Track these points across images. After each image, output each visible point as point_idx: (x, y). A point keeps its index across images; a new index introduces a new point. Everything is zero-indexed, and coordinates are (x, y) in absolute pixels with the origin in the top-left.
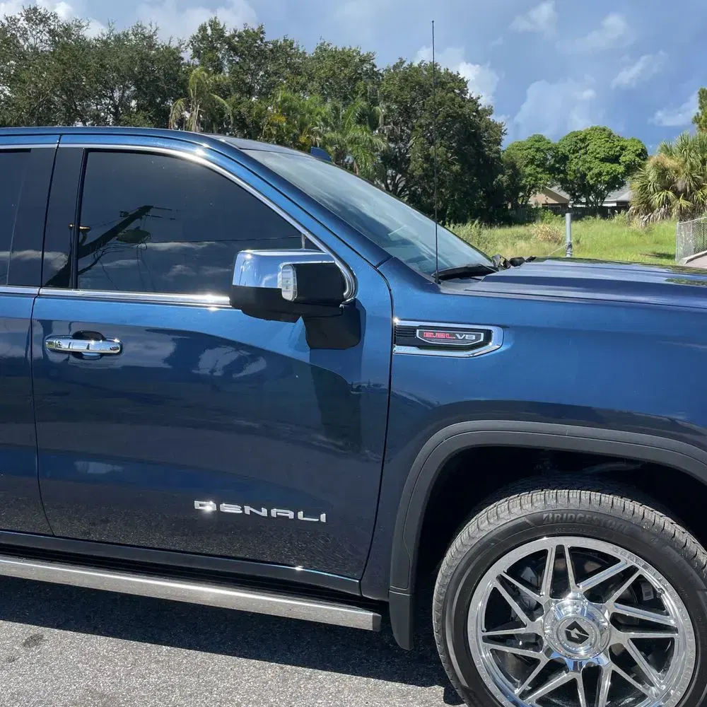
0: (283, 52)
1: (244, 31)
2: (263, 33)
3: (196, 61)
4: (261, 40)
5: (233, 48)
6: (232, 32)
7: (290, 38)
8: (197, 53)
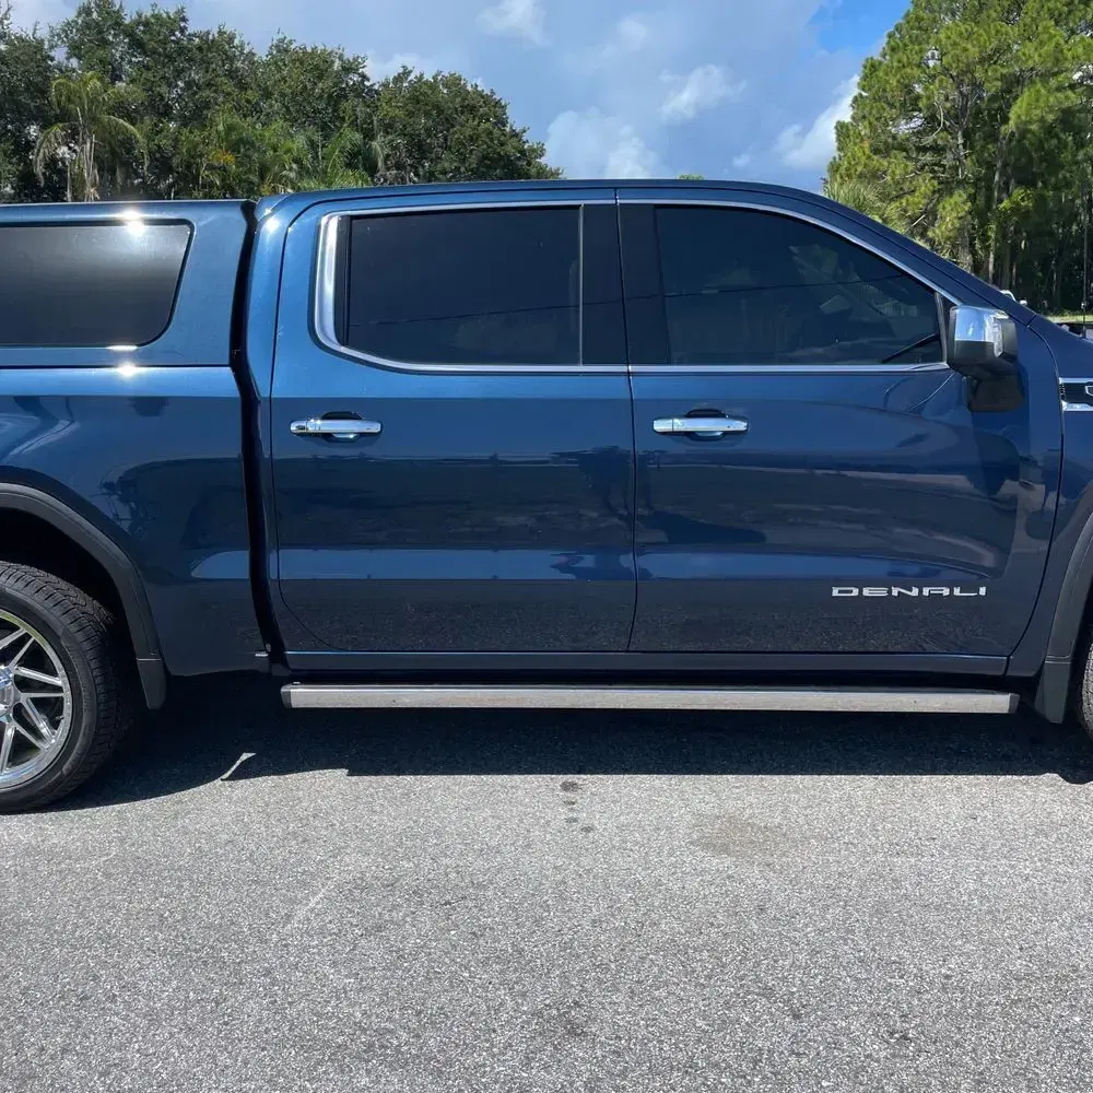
0: (217, 49)
1: (153, 16)
2: (184, 19)
3: (74, 62)
4: (182, 30)
5: (137, 44)
6: (135, 16)
7: (228, 29)
8: (75, 50)
